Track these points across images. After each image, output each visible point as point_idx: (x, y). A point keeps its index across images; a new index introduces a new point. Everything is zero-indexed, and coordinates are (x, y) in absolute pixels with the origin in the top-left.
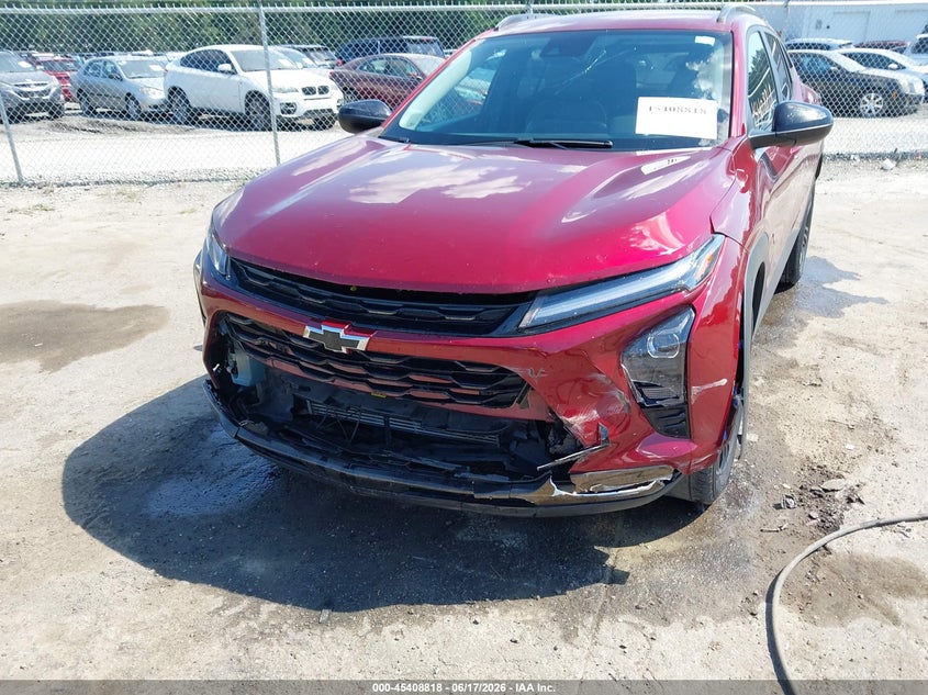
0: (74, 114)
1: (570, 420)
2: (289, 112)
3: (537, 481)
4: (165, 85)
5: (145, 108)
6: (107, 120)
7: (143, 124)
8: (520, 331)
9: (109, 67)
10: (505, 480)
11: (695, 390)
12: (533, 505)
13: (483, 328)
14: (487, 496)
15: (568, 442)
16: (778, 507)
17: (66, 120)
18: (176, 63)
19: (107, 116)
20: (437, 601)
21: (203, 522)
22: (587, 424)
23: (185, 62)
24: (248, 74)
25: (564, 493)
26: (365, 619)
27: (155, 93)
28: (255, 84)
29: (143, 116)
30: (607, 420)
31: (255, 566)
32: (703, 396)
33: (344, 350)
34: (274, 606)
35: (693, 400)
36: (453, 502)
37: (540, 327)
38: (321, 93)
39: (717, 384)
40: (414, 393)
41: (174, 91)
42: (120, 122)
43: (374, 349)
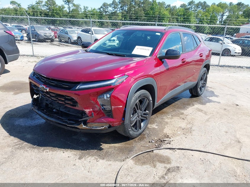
0: (56, 41)
1: (85, 110)
2: (105, 45)
3: (79, 123)
4: (77, 35)
5: (72, 41)
6: (63, 43)
7: (71, 45)
8: (76, 90)
9: (66, 31)
10: (74, 122)
11: (113, 107)
12: (79, 129)
13: (69, 89)
14: (70, 126)
15: (86, 115)
16: (149, 142)
17: (54, 43)
18: (80, 31)
19: (65, 43)
20: (59, 148)
21: (25, 127)
22: (90, 112)
23: (83, 31)
24: (96, 35)
25: (85, 127)
26: (42, 148)
27: (75, 38)
28: (98, 37)
29: (71, 43)
30: (93, 111)
31: (29, 136)
32: (114, 109)
33: (45, 91)
34: (26, 143)
35: (113, 109)
36: (65, 127)
37: (79, 89)
38: (113, 41)
39: (119, 107)
40: (59, 102)
41: (79, 38)
42: (65, 44)
43: (50, 91)
